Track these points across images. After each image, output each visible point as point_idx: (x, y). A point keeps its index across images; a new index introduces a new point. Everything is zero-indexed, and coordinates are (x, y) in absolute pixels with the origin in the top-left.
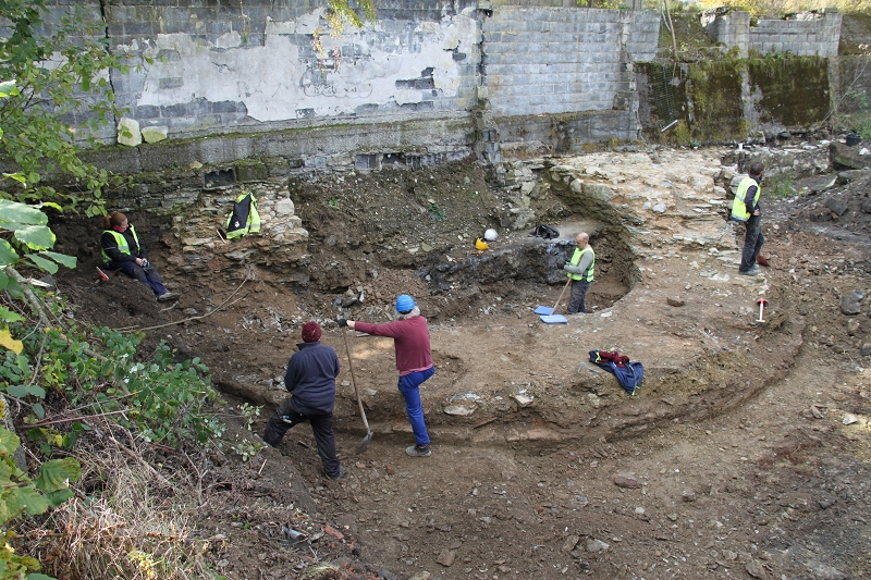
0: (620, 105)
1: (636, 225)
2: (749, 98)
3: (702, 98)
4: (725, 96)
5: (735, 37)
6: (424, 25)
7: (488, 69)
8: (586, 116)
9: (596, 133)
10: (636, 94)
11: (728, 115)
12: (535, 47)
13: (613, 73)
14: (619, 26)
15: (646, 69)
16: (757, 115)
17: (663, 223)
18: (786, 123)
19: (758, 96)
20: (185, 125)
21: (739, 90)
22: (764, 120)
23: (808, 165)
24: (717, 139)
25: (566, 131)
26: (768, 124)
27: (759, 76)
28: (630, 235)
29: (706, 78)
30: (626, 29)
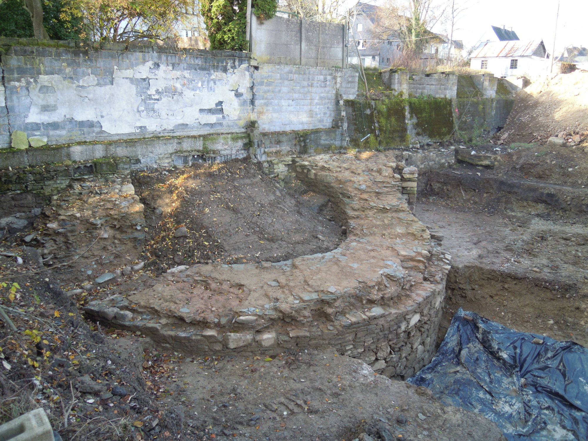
0: (336, 125)
1: (349, 197)
2: (410, 122)
3: (383, 121)
4: (397, 120)
5: (401, 86)
6: (216, 75)
7: (257, 102)
8: (316, 132)
9: (322, 142)
10: (345, 119)
11: (398, 131)
12: (285, 89)
13: (332, 106)
14: (335, 78)
15: (350, 103)
16: (414, 131)
17: (365, 196)
18: (430, 136)
19: (415, 121)
20: (60, 136)
21: (404, 117)
22: (418, 134)
23: (443, 161)
24: (392, 146)
25: (304, 141)
26: (420, 137)
27: (415, 109)
28: (345, 204)
29: (385, 110)
30: (339, 80)
